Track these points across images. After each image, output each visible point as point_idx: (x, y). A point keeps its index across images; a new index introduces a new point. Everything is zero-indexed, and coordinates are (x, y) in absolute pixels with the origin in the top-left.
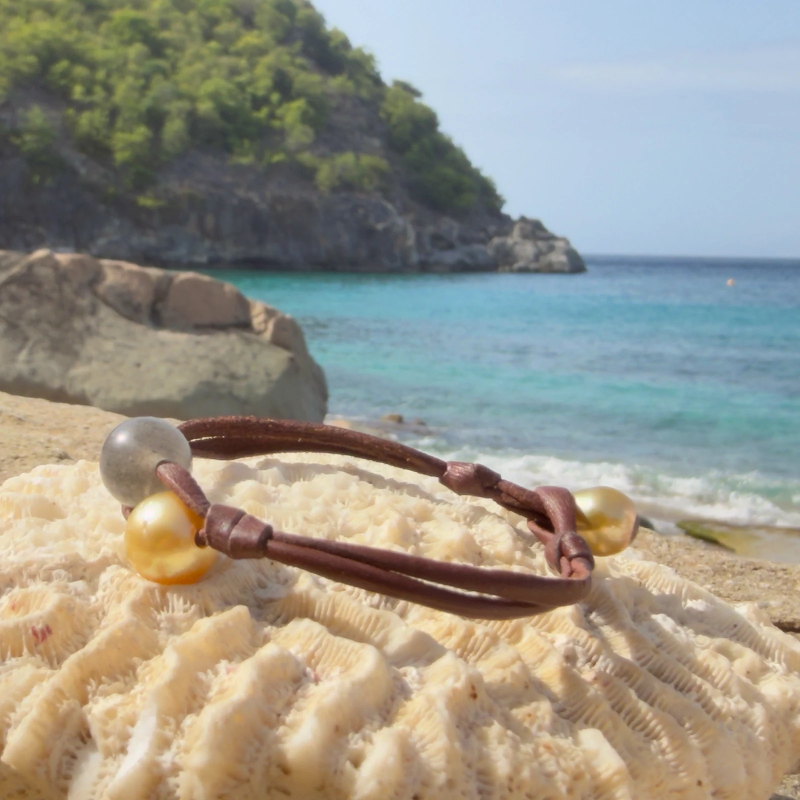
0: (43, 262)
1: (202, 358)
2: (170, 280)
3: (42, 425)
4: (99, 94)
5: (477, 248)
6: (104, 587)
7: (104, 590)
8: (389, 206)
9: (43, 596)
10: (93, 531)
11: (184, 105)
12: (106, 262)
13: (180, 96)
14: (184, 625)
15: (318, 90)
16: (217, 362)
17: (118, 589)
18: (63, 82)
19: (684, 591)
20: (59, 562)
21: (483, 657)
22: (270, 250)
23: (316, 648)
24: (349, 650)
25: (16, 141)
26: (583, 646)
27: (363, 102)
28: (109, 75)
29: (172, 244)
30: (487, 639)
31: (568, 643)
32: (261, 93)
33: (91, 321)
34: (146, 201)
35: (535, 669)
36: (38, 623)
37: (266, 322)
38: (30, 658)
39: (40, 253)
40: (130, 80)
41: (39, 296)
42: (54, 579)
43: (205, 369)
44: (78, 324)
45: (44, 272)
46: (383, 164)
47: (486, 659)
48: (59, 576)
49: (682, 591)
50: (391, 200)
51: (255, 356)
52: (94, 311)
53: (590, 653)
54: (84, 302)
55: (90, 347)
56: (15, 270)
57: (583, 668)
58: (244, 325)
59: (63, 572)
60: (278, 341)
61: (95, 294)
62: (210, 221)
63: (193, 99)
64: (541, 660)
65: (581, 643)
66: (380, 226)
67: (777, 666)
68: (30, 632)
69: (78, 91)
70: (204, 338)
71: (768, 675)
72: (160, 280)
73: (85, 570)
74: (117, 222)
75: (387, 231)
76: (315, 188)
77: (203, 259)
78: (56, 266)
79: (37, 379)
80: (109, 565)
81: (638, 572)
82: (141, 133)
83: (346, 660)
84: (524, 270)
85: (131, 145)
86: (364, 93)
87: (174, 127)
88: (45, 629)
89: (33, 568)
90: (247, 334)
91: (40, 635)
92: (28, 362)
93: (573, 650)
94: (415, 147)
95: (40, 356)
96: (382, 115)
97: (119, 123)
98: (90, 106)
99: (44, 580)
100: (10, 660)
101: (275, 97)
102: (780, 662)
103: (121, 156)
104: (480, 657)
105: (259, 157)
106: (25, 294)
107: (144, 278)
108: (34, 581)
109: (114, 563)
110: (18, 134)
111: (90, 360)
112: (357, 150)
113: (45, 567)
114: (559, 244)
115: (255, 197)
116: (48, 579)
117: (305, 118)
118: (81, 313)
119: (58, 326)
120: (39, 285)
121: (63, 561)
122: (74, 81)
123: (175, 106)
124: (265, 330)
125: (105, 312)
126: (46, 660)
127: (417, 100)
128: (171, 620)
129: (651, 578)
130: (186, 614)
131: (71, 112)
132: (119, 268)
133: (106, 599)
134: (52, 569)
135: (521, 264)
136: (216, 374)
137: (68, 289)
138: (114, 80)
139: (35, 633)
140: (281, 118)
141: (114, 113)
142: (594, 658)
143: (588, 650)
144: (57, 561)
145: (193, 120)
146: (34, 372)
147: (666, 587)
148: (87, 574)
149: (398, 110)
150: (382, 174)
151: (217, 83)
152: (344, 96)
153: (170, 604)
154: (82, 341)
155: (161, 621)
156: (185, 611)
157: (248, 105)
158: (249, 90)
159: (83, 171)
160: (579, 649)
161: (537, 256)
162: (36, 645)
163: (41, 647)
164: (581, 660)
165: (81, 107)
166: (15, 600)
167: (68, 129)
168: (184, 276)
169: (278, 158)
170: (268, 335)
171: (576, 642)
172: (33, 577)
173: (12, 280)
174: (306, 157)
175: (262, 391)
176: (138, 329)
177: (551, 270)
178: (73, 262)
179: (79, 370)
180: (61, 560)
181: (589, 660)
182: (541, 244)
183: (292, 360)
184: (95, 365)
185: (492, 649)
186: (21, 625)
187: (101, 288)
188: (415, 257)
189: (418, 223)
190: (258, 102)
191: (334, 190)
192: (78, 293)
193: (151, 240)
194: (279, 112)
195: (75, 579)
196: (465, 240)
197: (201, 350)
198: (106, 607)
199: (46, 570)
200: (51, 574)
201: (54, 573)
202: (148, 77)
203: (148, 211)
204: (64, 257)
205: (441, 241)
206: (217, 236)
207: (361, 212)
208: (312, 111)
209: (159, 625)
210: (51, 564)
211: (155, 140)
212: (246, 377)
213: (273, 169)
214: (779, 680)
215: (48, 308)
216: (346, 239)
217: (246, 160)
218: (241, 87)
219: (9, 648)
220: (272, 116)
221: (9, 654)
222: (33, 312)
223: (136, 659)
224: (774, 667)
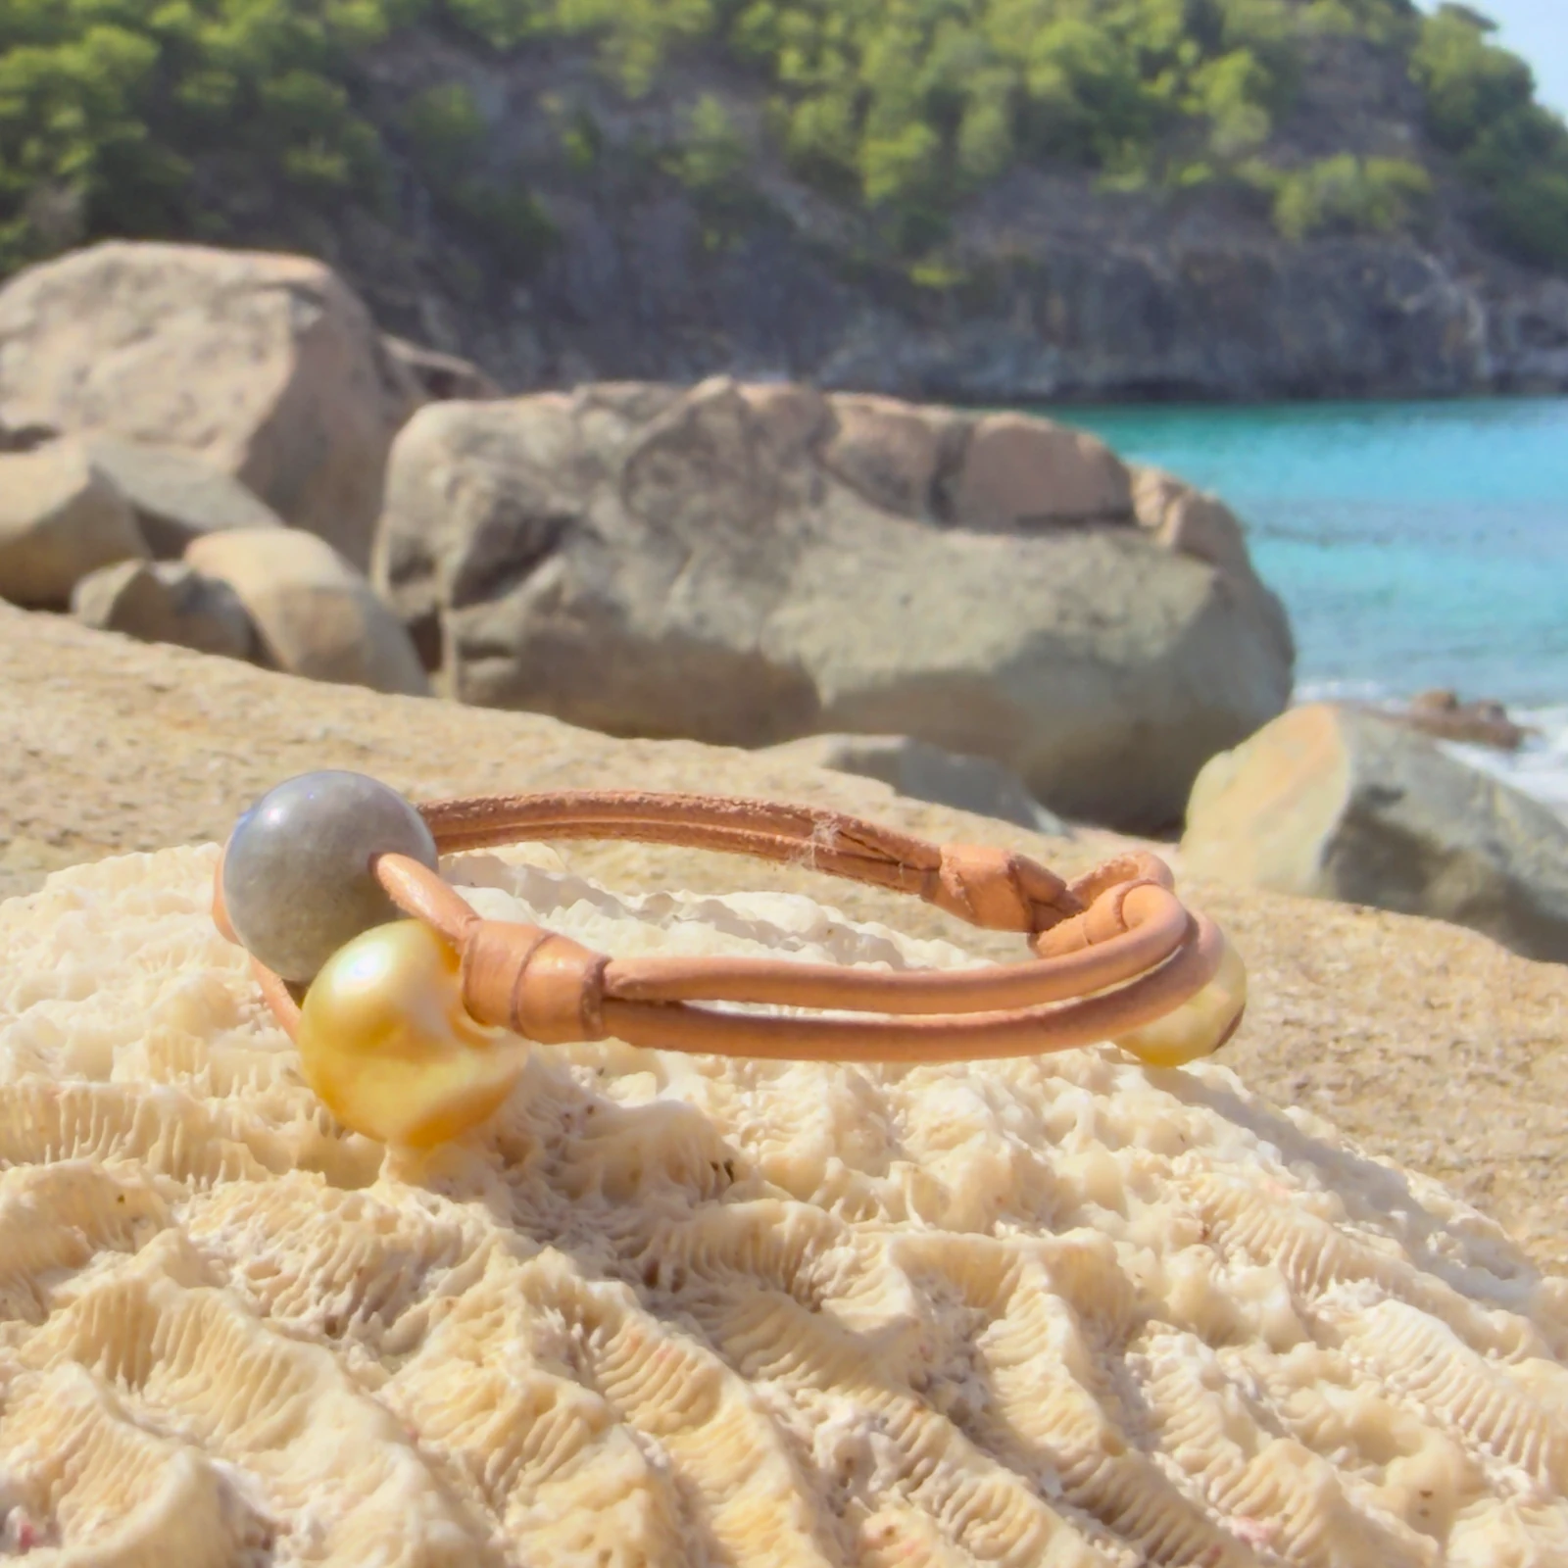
0: (718, 403)
1: (1035, 584)
2: (968, 431)
3: (407, 759)
4: (833, 65)
8: (1430, 262)
11: (1003, 78)
12: (841, 401)
13: (993, 60)
15: (1275, 33)
16: (1065, 593)
18: (762, 46)
19: (1324, 1254)
21: (560, 1471)
22: (1183, 361)
25: (671, 167)
26: (895, 1435)
27: (1371, 50)
28: (851, 26)
29: (981, 356)
30: (576, 1424)
31: (852, 1426)
32: (1158, 43)
33: (814, 518)
34: (930, 274)
35: (720, 1502)
37: (1164, 508)
39: (713, 386)
40: (893, 34)
41: (711, 471)
43: (1039, 608)
44: (787, 523)
45: (721, 424)
46: (1415, 174)
47: (569, 1475)
49: (1317, 1255)
50: (1435, 249)
51: (1141, 578)
52: (818, 496)
53: (911, 1454)
54: (799, 479)
55: (811, 568)
56: (665, 421)
57: (883, 1495)
58: (1120, 516)
60: (1190, 547)
61: (820, 462)
62: (1057, 308)
63: (1020, 65)
64: (742, 1478)
65: (890, 1426)
66: (1411, 304)
67: (1518, 1475)
69: (791, 62)
70: (1038, 544)
71: (1480, 1504)
72: (948, 432)
74: (869, 317)
75: (1424, 315)
76: (1273, 231)
77: (1043, 383)
78: (742, 409)
79: (708, 633)
81: (1209, 1202)
82: (916, 139)
85: (898, 165)
86: (1375, 32)
87: (984, 124)
90: (1125, 535)
92: (692, 598)
93: (865, 1446)
94: (1486, 137)
95: (715, 589)
96: (1414, 75)
97: (874, 120)
98: (816, 90)
101: (1188, 51)
102: (1532, 1469)
103: (878, 186)
104: (553, 1470)
105: (1156, 172)
106: (682, 466)
107: (917, 428)
110: (676, 152)
111: (810, 593)
112: (1361, 149)
115: (1148, 255)
117: (1252, 91)
118: (792, 501)
119: (747, 527)
120: (710, 447)
122: (782, 42)
123: (985, 82)
124: (1162, 524)
125: (840, 499)
127: (1489, 39)
129: (1240, 1219)
131: (777, 104)
132: (866, 410)
136: (1063, 616)
137: (767, 457)
138: (862, 36)
140: (1201, 94)
141: (862, 102)
142: (920, 1467)
143: (907, 1447)
145: (1022, 107)
146: (701, 620)
149: (1446, 63)
150: (1413, 197)
151: (1070, 29)
152: (1331, 39)
154: (794, 556)
157: (1132, 70)
158: (1136, 39)
159: (803, 220)
160: (880, 1442)
164: (884, 1469)
165: (797, 93)
167: (774, 138)
168: (996, 421)
169: (1195, 174)
170: (1168, 535)
171: (878, 1422)
173: (660, 441)
174: (1256, 171)
175: (1156, 648)
176: (905, 530)
178: (779, 402)
179: (789, 615)
181: (906, 1473)
183: (1218, 586)
184: (822, 605)
185: (584, 1452)
187: (833, 451)
188: (1485, 366)
189: (1492, 295)
190: (1153, 63)
191: (1313, 233)
192: (787, 461)
193: (939, 351)
194: (1197, 80)
197: (1032, 570)
202: (928, 27)
203: (933, 294)
204: (758, 393)
205: (1541, 330)
206: (1073, 338)
207: (1369, 276)
208: (1264, 76)
211: (946, 151)
212: (1124, 620)
213: (1185, 199)
214: (1506, 1519)
215: (728, 495)
216: (1338, 333)
217: (1129, 183)
218: (1119, 35)
220: (1183, 89)
222: (699, 502)
224: (1506, 1481)
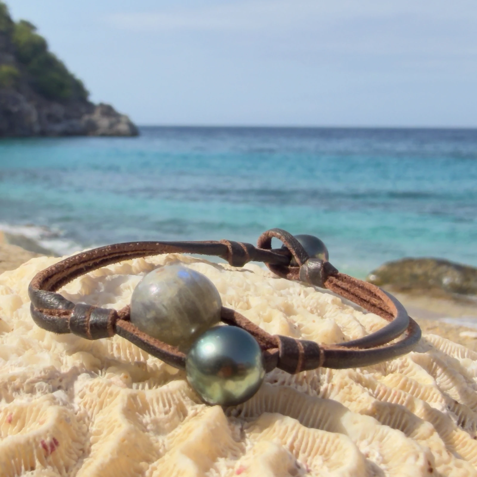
5: (74, 122)
6: (80, 394)
7: (82, 397)
8: (20, 97)
9: (38, 410)
10: (43, 341)
14: (167, 425)
17: (99, 396)
20: (39, 375)
23: (294, 440)
24: (324, 441)
27: (2, 34)
36: (46, 437)
38: (43, 470)
42: (37, 391)
46: (16, 71)
48: (41, 388)
50: (22, 93)
59: (44, 385)
66: (15, 109)
68: (40, 446)
73: (61, 381)
75: (20, 112)
80: (79, 374)
83: (324, 449)
84: (104, 135)
86: (2, 28)
88: (53, 441)
89: (17, 382)
91: (49, 448)
94: (35, 61)
99: (28, 392)
100: (25, 474)
108: (19, 394)
109: (83, 372)
113: (28, 380)
114: (123, 120)
116: (32, 391)
121: (43, 374)
126: (57, 470)
128: (155, 422)
130: (167, 416)
133: (87, 406)
134: (33, 382)
135: (100, 131)
139: (45, 447)
144: (37, 375)
147: (454, 353)
148: (63, 384)
150: (16, 78)
153: (151, 408)
155: (147, 424)
156: (166, 413)
161: (111, 126)
162: (46, 457)
163: (50, 458)
166: (11, 414)
172: (17, 390)
177: (119, 135)
180: (41, 373)
182: (113, 120)
186: (31, 440)
188: (38, 128)
189: (39, 107)
195: (54, 390)
196: (67, 117)
198: (89, 413)
199: (28, 384)
200: (33, 387)
201: (36, 385)
205: (52, 118)
209: (145, 427)
210: (32, 378)
219: (22, 462)
221: (23, 468)
223: (143, 464)
